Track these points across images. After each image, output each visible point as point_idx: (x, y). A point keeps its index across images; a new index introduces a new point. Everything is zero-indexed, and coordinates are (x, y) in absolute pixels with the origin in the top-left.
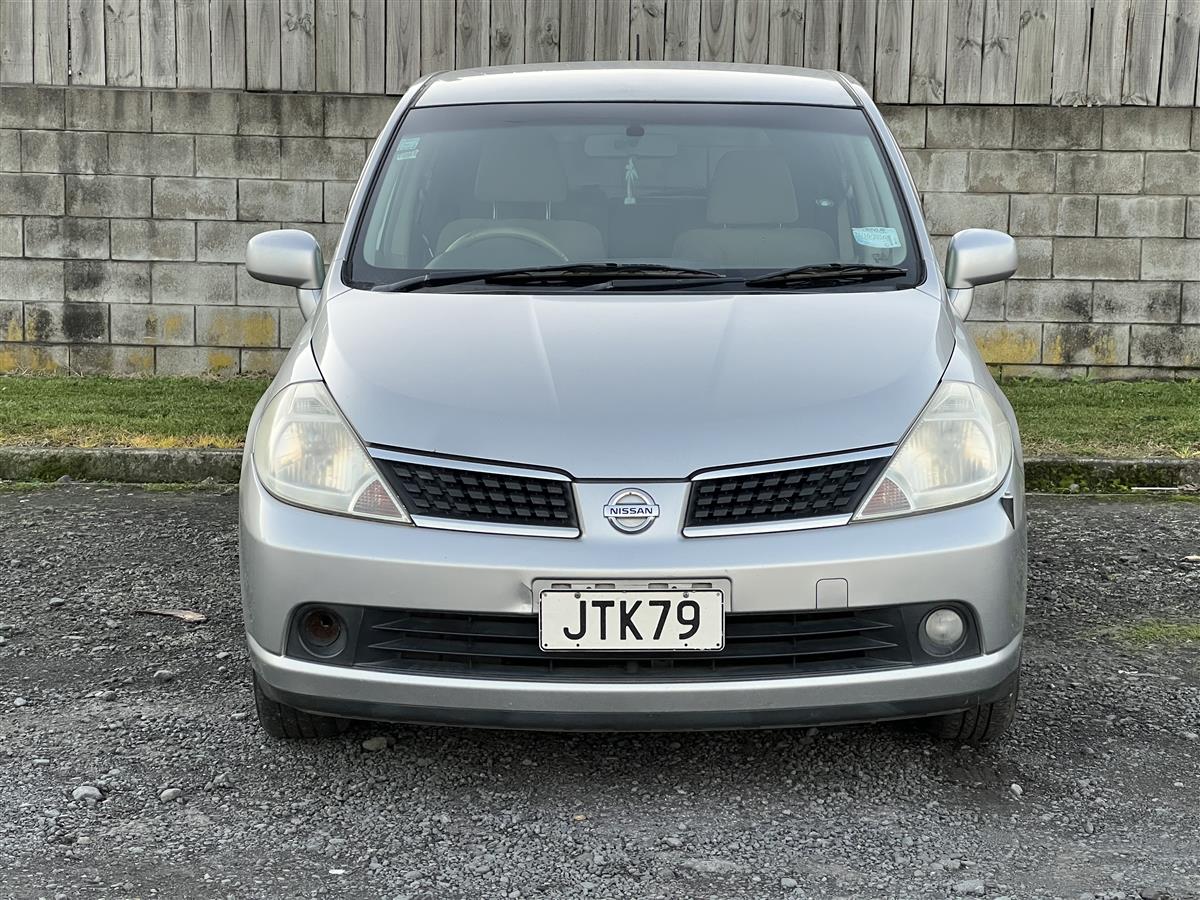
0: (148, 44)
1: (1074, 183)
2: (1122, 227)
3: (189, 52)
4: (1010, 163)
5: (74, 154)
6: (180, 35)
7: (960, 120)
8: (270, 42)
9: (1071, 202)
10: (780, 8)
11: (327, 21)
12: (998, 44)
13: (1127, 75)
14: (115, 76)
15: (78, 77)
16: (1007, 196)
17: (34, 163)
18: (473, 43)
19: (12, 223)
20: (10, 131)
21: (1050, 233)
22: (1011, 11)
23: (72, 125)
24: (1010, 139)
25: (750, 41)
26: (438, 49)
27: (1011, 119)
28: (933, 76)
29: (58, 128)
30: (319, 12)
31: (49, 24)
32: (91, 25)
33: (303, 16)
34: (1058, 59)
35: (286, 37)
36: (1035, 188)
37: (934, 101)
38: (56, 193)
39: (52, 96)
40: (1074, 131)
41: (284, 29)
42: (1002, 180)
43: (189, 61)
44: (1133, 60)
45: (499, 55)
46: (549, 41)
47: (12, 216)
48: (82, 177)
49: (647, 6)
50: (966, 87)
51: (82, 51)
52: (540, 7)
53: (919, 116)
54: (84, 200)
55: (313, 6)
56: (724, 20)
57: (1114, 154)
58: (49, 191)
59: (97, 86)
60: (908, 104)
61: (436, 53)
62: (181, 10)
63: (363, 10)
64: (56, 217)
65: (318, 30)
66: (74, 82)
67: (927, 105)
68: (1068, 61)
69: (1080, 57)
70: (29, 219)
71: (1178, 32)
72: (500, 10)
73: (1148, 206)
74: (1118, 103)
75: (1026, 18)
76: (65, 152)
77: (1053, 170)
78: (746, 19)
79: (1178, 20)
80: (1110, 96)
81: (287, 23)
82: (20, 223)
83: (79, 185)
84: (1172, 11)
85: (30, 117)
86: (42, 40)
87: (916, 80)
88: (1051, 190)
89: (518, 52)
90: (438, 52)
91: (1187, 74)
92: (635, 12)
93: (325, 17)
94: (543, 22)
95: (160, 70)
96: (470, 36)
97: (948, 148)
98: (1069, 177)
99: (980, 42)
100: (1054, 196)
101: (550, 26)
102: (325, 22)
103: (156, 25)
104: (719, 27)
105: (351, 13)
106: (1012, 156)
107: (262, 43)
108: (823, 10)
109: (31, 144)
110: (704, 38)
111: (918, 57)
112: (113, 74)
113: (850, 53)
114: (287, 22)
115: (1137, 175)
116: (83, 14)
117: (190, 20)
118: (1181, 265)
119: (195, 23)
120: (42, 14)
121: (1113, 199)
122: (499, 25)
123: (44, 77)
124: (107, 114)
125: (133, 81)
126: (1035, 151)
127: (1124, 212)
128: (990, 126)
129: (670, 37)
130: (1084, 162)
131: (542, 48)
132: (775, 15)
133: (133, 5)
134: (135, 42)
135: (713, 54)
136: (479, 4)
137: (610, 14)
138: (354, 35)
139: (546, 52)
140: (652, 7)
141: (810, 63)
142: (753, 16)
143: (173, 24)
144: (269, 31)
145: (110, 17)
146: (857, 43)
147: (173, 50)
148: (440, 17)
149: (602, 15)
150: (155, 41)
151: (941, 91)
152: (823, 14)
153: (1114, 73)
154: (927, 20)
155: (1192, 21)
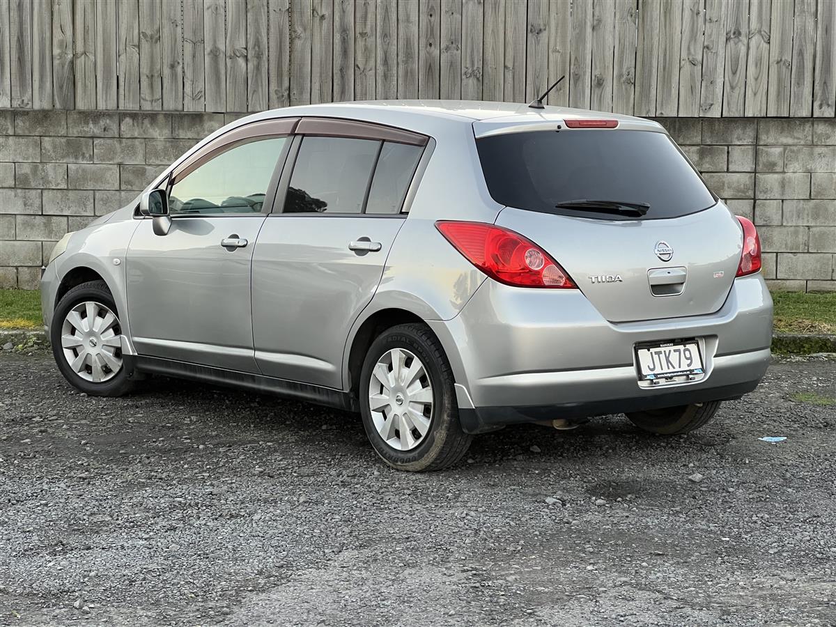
3: (405, 92)
6: (400, 82)
8: (455, 85)
10: (776, 58)
11: (490, 70)
18: (580, 87)
25: (756, 79)
30: (485, 68)
31: (321, 76)
32: (346, 77)
33: (475, 68)
35: (464, 82)
41: (464, 77)
45: (597, 91)
46: (628, 82)
49: (690, 59)
51: (340, 93)
52: (623, 61)
55: (481, 62)
56: (739, 67)
61: (557, 90)
62: (401, 66)
63: (512, 64)
65: (484, 77)
72: (598, 63)
78: (754, 66)
81: (465, 73)
86: (316, 86)
89: (608, 90)
92: (683, 63)
93: (489, 69)
94: (625, 71)
96: (578, 79)
101: (629, 73)
102: (488, 72)
103: (385, 76)
104: (736, 71)
105: (505, 66)
107: (450, 86)
108: (803, 60)
110: (726, 79)
113: (820, 86)
116: (341, 70)
117: (406, 73)
119: (409, 74)
120: (316, 70)
122: (596, 72)
129: (705, 78)
131: (624, 87)
132: (773, 63)
133: (372, 63)
134: (372, 87)
135: (732, 88)
136: (585, 59)
137: (667, 65)
138: (506, 79)
139: (626, 89)
140: (694, 59)
141: (795, 93)
142: (758, 63)
143: (396, 75)
144: (454, 79)
145: (358, 72)
146: (825, 80)
147: (396, 91)
148: (559, 67)
149: (662, 65)
150: (385, 86)
152: (803, 62)
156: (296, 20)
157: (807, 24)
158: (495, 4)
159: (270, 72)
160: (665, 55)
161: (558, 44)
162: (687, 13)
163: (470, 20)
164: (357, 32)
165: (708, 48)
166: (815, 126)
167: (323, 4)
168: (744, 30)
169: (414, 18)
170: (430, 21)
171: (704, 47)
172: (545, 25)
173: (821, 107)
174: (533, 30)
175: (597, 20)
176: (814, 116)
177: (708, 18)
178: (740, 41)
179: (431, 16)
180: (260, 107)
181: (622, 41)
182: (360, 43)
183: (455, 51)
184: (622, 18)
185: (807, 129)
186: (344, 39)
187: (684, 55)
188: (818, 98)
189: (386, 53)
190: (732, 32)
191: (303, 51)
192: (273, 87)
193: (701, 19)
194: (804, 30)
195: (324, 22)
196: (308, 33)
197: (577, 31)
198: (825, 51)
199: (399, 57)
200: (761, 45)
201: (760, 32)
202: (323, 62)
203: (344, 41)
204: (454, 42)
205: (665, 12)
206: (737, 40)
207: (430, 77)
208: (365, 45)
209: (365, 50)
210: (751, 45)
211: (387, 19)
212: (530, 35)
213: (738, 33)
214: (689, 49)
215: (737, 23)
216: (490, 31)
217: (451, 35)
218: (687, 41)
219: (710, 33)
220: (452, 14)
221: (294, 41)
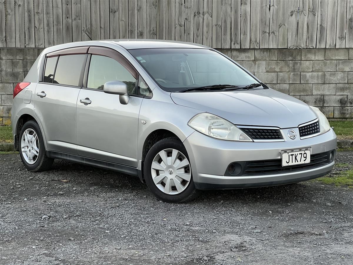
0: (46, 37)
1: (294, 69)
2: (307, 81)
3: (57, 38)
4: (277, 64)
5: (27, 66)
6: (55, 34)
7: (263, 53)
8: (79, 35)
9: (294, 74)
10: (215, 24)
12: (273, 32)
13: (307, 40)
14: (38, 45)
15: (28, 46)
16: (276, 73)
17: (16, 69)
18: (133, 35)
19: (10, 85)
20: (9, 60)
21: (288, 82)
22: (276, 23)
23: (26, 58)
24: (277, 58)
25: (207, 33)
26: (124, 36)
27: (277, 52)
28: (256, 41)
29: (22, 59)
30: (92, 28)
31: (19, 31)
32: (31, 32)
33: (88, 28)
34: (289, 36)
35: (83, 34)
36: (284, 70)
37: (257, 48)
38: (22, 76)
39: (21, 51)
40: (294, 55)
41: (83, 32)
42: (275, 68)
43: (57, 41)
44: (309, 36)
45: (140, 37)
46: (154, 34)
47: (10, 83)
49: (179, 24)
50: (265, 44)
51: (28, 38)
52: (151, 25)
53: (253, 52)
55: (90, 26)
56: (200, 27)
57: (304, 61)
58: (20, 76)
59: (33, 48)
60: (250, 49)
62: (55, 27)
63: (103, 26)
65: (92, 32)
66: (26, 47)
67: (255, 49)
68: (292, 37)
69: (295, 35)
70: (15, 84)
71: (321, 28)
72: (140, 26)
73: (314, 75)
74: (305, 48)
75: (280, 25)
76: (24, 66)
77: (289, 66)
78: (206, 26)
79: (321, 25)
80: (303, 46)
82: (12, 85)
84: (319, 23)
85: (15, 56)
86: (18, 36)
87: (252, 43)
88: (288, 71)
89: (145, 36)
91: (324, 39)
92: (176, 25)
93: (94, 28)
94: (152, 28)
95: (49, 43)
96: (132, 32)
97: (260, 60)
98: (293, 68)
99: (268, 32)
100: (289, 73)
101: (154, 30)
102: (93, 30)
103: (48, 31)
104: (199, 29)
105: (100, 27)
106: (277, 62)
107: (77, 36)
108: (226, 24)
109: (15, 63)
110: (195, 32)
111: (252, 36)
112: (37, 44)
113: (234, 35)
114: (83, 30)
115: (311, 67)
116: (29, 29)
117: (57, 30)
118: (323, 90)
119: (59, 30)
120: (17, 29)
121: (304, 73)
122: (140, 30)
123: (18, 46)
124: (35, 55)
125: (43, 46)
126: (284, 61)
127: (308, 77)
128: (271, 54)
129: (186, 32)
130: (297, 63)
132: (214, 26)
133: (42, 26)
134: (43, 36)
135: (197, 36)
136: (135, 24)
137: (170, 26)
138: (101, 33)
139: (153, 37)
140: (181, 24)
141: (223, 38)
142: (208, 26)
143: (53, 31)
144: (78, 32)
145: (36, 30)
146: (236, 33)
147: (53, 38)
148: (124, 28)
149: (168, 26)
150: (48, 36)
151: (258, 45)
152: (226, 25)
153: (304, 40)
154: (254, 26)
155: (325, 25)
156: (8, 7)
157: (228, 9)
160: (169, 22)
161: (123, 17)
162: (177, 5)
163: (84, 7)
164: (35, 12)
165: (186, 19)
166: (232, 52)
168: (201, 12)
169: (60, 6)
170: (67, 7)
172: (117, 9)
173: (234, 44)
174: (112, 11)
175: (139, 7)
176: (232, 48)
177: (186, 6)
178: (200, 16)
179: (67, 5)
181: (150, 16)
182: (37, 17)
183: (79, 21)
184: (150, 6)
185: (229, 54)
186: (29, 15)
187: (177, 22)
188: (233, 41)
189: (48, 21)
190: (196, 12)
191: (11, 20)
193: (183, 7)
194: (226, 12)
195: (20, 8)
196: (13, 12)
197: (131, 12)
198: (235, 20)
199: (54, 23)
200: (209, 18)
201: (208, 12)
202: (20, 25)
203: (29, 16)
204: (78, 16)
205: (168, 4)
206: (198, 16)
207: (68, 32)
208: (39, 18)
209: (39, 20)
210: (204, 18)
211: (48, 6)
212: (111, 13)
213: (199, 13)
214: (178, 20)
215: (198, 8)
216: (94, 12)
217: (76, 14)
218: (178, 16)
219: (187, 13)
220: (77, 4)
221: (7, 16)
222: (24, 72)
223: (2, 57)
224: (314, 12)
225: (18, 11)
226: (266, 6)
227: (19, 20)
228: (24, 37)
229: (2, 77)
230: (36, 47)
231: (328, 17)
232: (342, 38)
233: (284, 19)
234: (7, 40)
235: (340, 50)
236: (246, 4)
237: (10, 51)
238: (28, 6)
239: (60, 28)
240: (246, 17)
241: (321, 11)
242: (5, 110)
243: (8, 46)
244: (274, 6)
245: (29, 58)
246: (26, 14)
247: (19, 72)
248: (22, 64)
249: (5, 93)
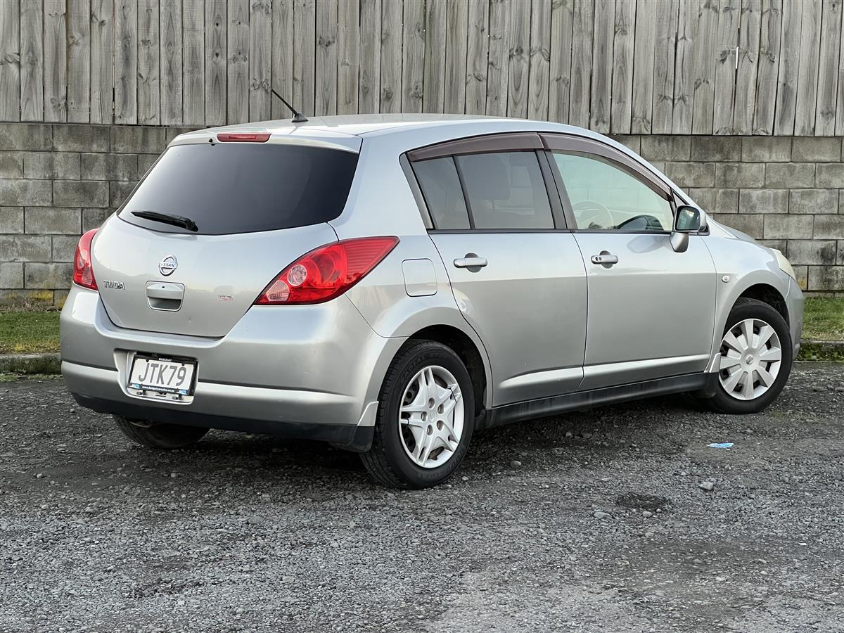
0: (165, 98)
1: (725, 181)
2: (753, 207)
3: (191, 103)
4: (689, 169)
5: (116, 168)
6: (185, 93)
7: (660, 144)
8: (242, 97)
9: (724, 193)
10: (556, 76)
12: (682, 98)
13: (755, 117)
14: (143, 118)
15: (119, 119)
16: (687, 189)
17: (89, 175)
18: (370, 98)
19: (75, 212)
20: (73, 154)
21: (712, 211)
22: (689, 79)
23: (114, 149)
24: (689, 156)
25: (538, 96)
26: (348, 101)
27: (689, 143)
28: (645, 117)
29: (105, 151)
30: (274, 78)
31: (101, 85)
32: (128, 86)
33: (263, 80)
34: (717, 108)
35: (252, 94)
36: (703, 184)
37: (646, 133)
38: (104, 193)
39: (102, 131)
40: (726, 150)
41: (252, 89)
42: (684, 179)
43: (191, 108)
44: (759, 109)
45: (386, 104)
46: (416, 96)
47: (75, 208)
48: (120, 183)
49: (476, 74)
50: (663, 124)
51: (122, 103)
52: (411, 75)
53: (637, 141)
54: (121, 197)
55: (270, 74)
56: (522, 83)
57: (748, 165)
58: (99, 192)
59: (132, 125)
60: (630, 134)
61: (346, 103)
62: (186, 76)
63: (301, 76)
64: (103, 208)
66: (116, 122)
67: (641, 135)
68: (722, 109)
69: (729, 106)
70: (86, 210)
71: (785, 91)
72: (387, 78)
73: (767, 195)
74: (750, 134)
75: (698, 83)
76: (110, 167)
77: (713, 174)
78: (535, 81)
79: (785, 84)
80: (746, 130)
81: (253, 85)
82: (80, 212)
83: (118, 187)
84: (781, 79)
85: (87, 145)
86: (96, 95)
87: (635, 120)
88: (712, 185)
89: (397, 103)
90: (347, 103)
91: (790, 116)
92: (469, 78)
93: (277, 80)
94: (413, 84)
95: (172, 115)
96: (367, 92)
97: (653, 161)
98: (722, 178)
99: (672, 97)
100: (715, 189)
101: (417, 87)
102: (277, 84)
103: (170, 86)
104: (519, 88)
105: (294, 79)
106: (690, 166)
107: (238, 97)
108: (581, 77)
109: (87, 162)
110: (510, 95)
111: (636, 106)
112: (142, 117)
113: (596, 103)
115: (761, 176)
116: (123, 79)
117: (192, 83)
118: (786, 229)
119: (195, 85)
120: (96, 78)
121: (747, 191)
122: (385, 86)
123: (97, 119)
124: (137, 142)
125: (155, 122)
126: (703, 162)
127: (754, 198)
128: (677, 147)
129: (490, 93)
130: (731, 169)
131: (412, 101)
132: (553, 81)
133: (156, 73)
134: (156, 97)
135: (515, 104)
136: (374, 73)
137: (454, 80)
138: (295, 92)
139: (415, 103)
140: (479, 75)
141: (573, 110)
142: (539, 81)
143: (181, 85)
144: (242, 90)
145: (141, 81)
146: (601, 98)
147: (181, 102)
148: (349, 81)
149: (449, 80)
150: (169, 97)
151: (649, 126)
152: (581, 80)
153: (748, 116)
154: (642, 84)
155: (793, 85)
156: (73, 25)
157: (584, 43)
158: (283, 15)
159: (46, 78)
160: (452, 70)
161: (347, 57)
162: (472, 30)
163: (257, 30)
164: (140, 39)
165: (492, 64)
167: (102, 10)
168: (526, 48)
169: (200, 26)
170: (216, 30)
171: (488, 64)
172: (334, 38)
173: (597, 123)
174: (322, 43)
175: (386, 34)
177: (492, 35)
178: (522, 58)
179: (217, 25)
180: (34, 116)
181: (410, 55)
182: (143, 51)
183: (243, 62)
184: (409, 33)
186: (126, 46)
187: (470, 71)
188: (595, 116)
189: (170, 63)
190: (515, 49)
191: (81, 58)
192: (49, 95)
193: (486, 36)
194: (581, 49)
195: (103, 28)
196: (87, 38)
197: (366, 44)
198: (601, 69)
199: (185, 67)
200: (542, 62)
201: (540, 50)
202: (104, 70)
203: (126, 48)
204: (241, 52)
205: (451, 28)
206: (519, 57)
207: (217, 88)
208: (148, 53)
209: (148, 59)
210: (533, 62)
211: (171, 27)
212: (318, 47)
213: (520, 51)
214: (474, 64)
215: (520, 40)
216: (279, 42)
217: (238, 45)
218: (473, 57)
219: (493, 50)
220: (240, 23)
221: (72, 47)
222: (110, 181)
223: (55, 145)
224: (771, 55)
225: (98, 37)
226: (668, 38)
227: (101, 58)
228: (110, 99)
229: (54, 195)
230: (141, 123)
231: (800, 65)
232: (829, 114)
233: (706, 69)
234: (69, 104)
235: (824, 141)
236: (624, 32)
237: (75, 130)
238: (123, 25)
239: (198, 81)
240: (624, 62)
241: (786, 52)
242: (59, 273)
243: (71, 118)
244: (685, 39)
245: (121, 149)
246: (118, 45)
247: (97, 183)
248: (105, 164)
249: (61, 233)
